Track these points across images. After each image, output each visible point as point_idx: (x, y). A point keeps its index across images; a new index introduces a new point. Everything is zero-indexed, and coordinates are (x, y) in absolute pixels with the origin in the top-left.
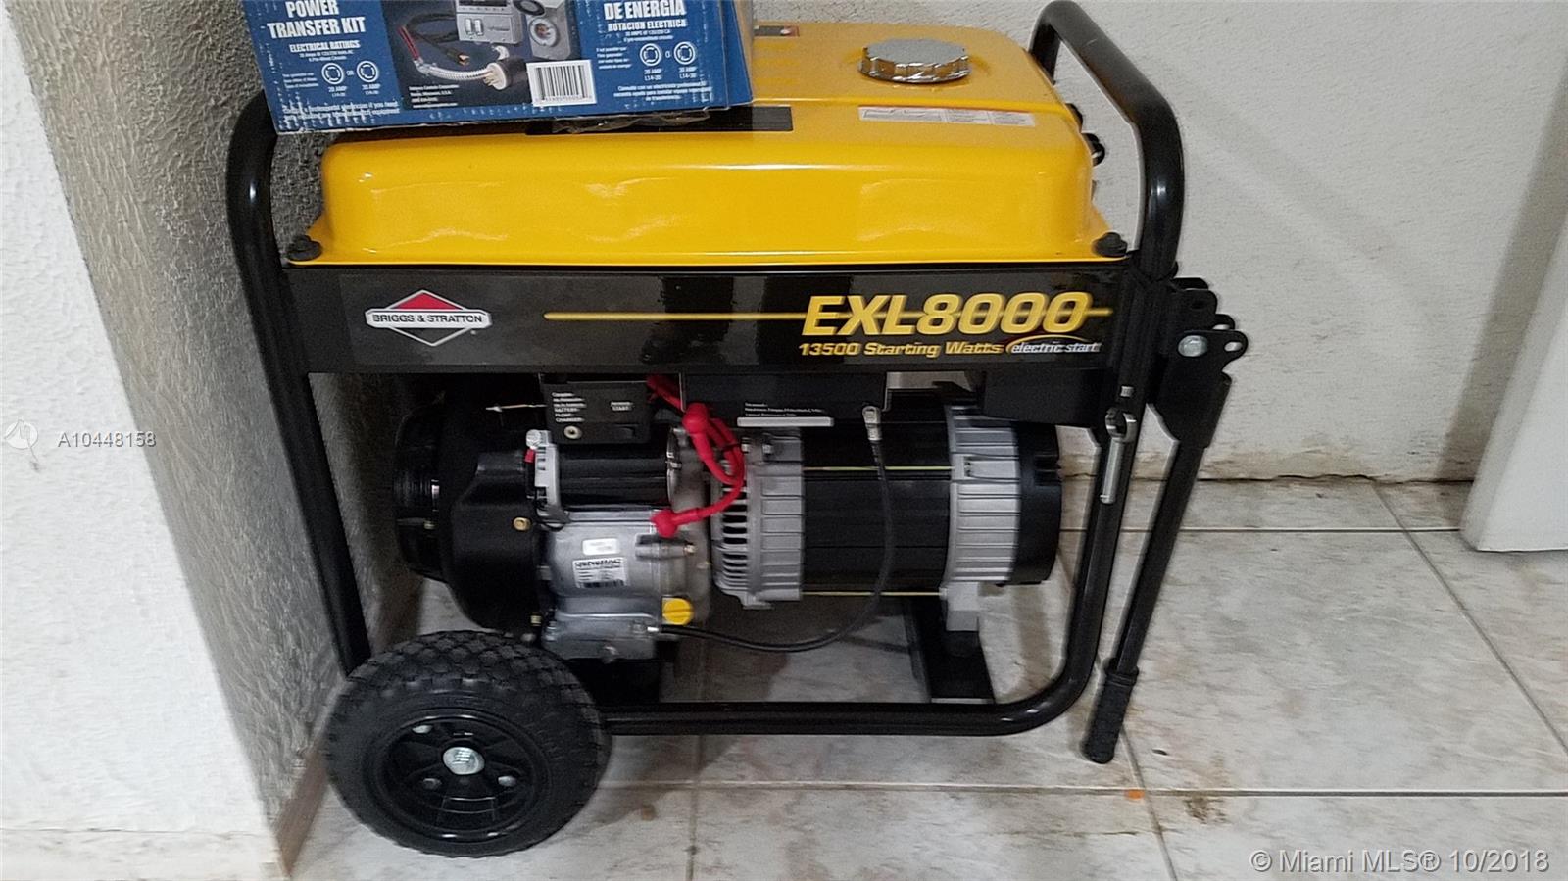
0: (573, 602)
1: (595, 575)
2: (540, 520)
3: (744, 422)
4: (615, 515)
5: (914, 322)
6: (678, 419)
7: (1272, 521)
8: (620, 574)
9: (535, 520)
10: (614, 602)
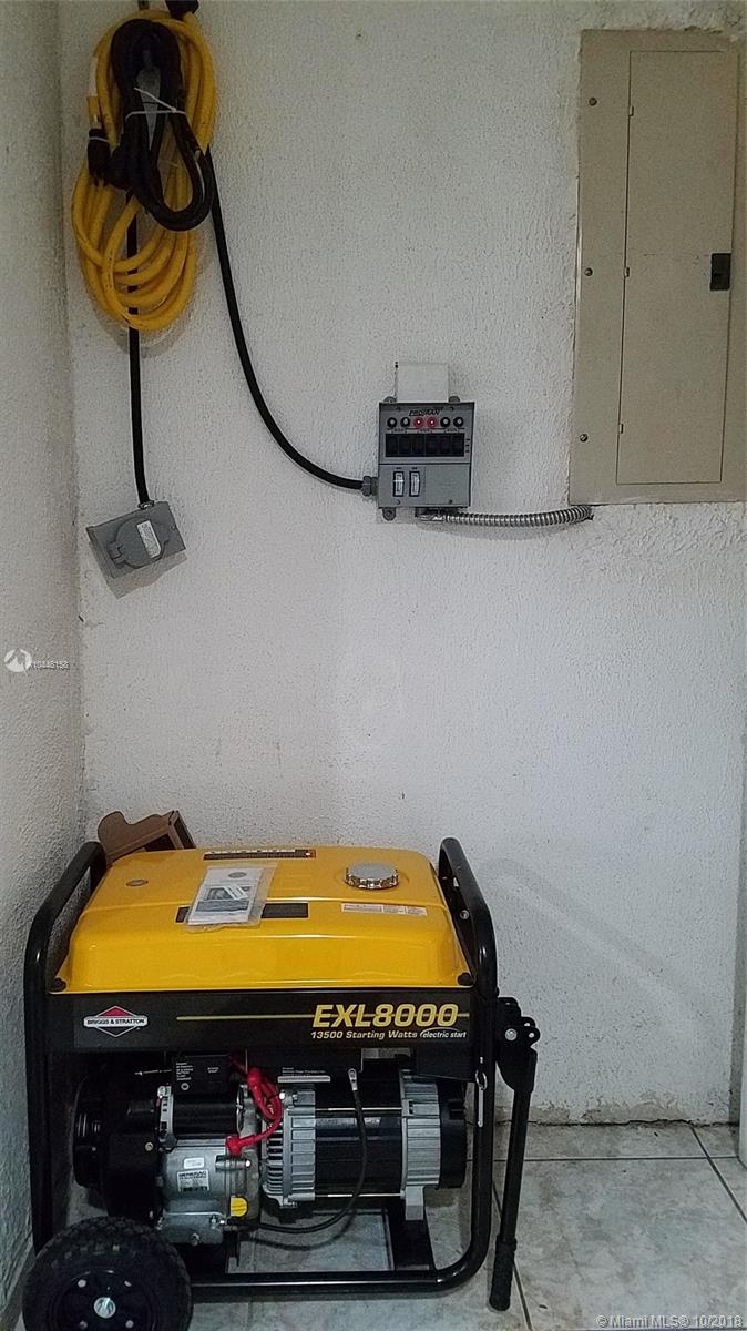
0: (173, 1204)
1: (189, 1182)
2: (161, 1145)
3: (281, 1080)
4: (204, 1142)
5: (371, 1019)
6: (243, 1080)
7: (625, 1153)
8: (205, 1182)
9: (157, 1144)
10: (199, 1203)
